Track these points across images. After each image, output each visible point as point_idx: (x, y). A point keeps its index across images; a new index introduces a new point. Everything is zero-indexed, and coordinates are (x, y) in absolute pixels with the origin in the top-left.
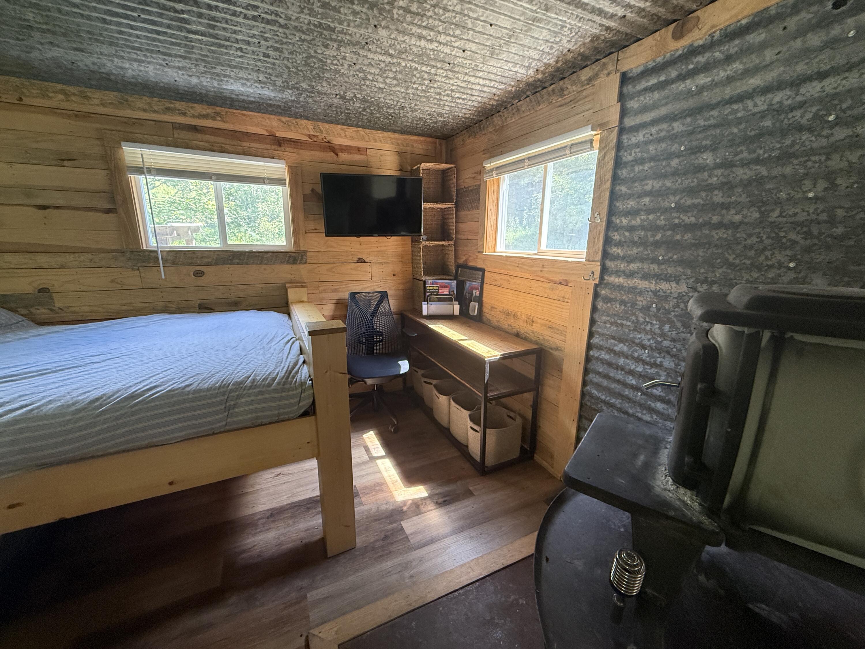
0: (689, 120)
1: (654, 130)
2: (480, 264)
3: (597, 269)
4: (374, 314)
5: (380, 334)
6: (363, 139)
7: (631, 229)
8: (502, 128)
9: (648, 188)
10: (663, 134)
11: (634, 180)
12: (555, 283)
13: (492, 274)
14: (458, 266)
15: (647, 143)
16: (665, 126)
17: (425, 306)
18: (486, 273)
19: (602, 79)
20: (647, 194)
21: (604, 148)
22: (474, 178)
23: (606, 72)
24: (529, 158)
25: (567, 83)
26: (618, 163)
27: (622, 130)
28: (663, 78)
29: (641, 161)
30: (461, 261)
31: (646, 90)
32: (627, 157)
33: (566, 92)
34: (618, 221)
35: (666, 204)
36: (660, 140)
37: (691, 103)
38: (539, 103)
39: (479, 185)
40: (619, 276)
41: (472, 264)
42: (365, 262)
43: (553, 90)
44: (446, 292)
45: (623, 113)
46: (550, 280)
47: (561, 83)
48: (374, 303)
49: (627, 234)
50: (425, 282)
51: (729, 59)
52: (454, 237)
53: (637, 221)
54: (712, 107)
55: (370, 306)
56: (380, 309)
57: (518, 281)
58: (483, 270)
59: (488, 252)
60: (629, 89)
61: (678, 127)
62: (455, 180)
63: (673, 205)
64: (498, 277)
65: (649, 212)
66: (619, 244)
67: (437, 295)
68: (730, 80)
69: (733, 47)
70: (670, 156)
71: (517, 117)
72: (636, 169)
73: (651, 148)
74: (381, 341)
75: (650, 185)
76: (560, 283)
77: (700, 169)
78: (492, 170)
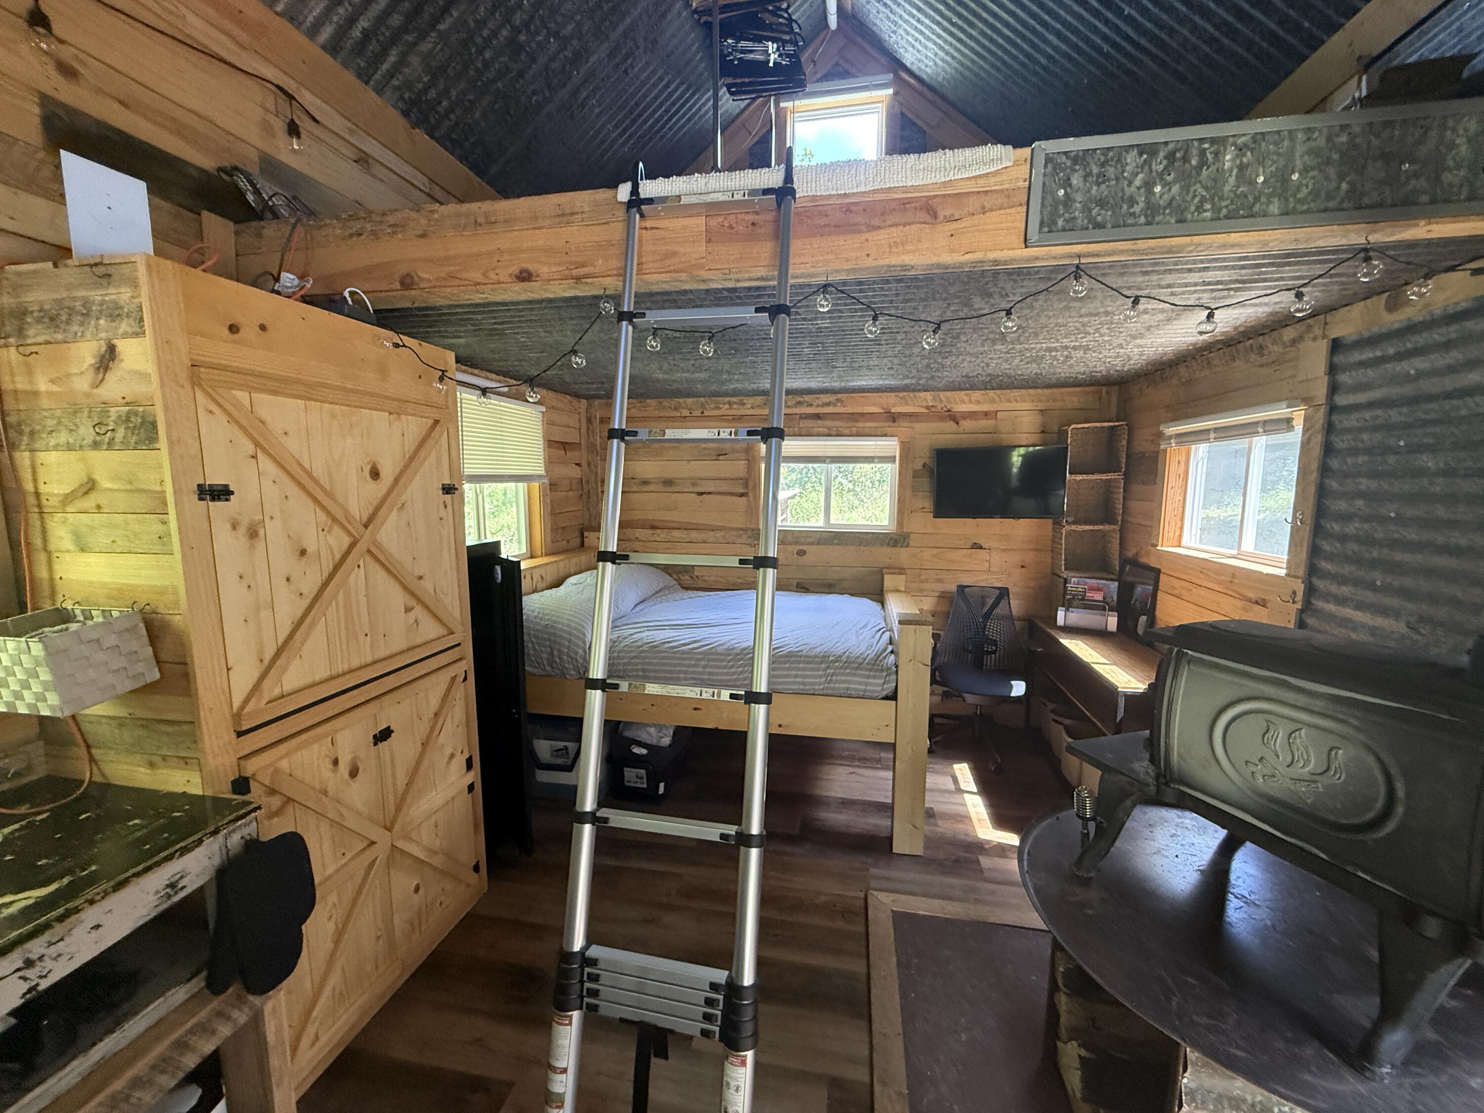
0: (1405, 410)
1: (1367, 415)
2: (1153, 562)
3: (1300, 588)
4: (987, 616)
5: (994, 643)
6: (992, 401)
7: (1344, 538)
8: (1189, 382)
9: (1363, 487)
10: (1378, 422)
11: (1346, 475)
12: (1250, 601)
13: (1170, 579)
14: (1124, 562)
15: (1360, 430)
16: (1379, 412)
17: (1061, 614)
18: (1162, 575)
19: (1307, 344)
20: (1363, 495)
21: (1308, 430)
22: (1152, 441)
23: (1311, 335)
24: (1216, 430)
25: (1266, 341)
26: (1328, 449)
27: (1333, 409)
28: (1379, 353)
29: (1353, 452)
30: (1130, 554)
31: (1362, 364)
32: (1340, 443)
33: (1265, 352)
34: (1328, 525)
35: (1383, 511)
36: (1376, 429)
37: (1407, 390)
38: (1233, 359)
39: (1158, 453)
40: (1328, 602)
41: (1143, 560)
42: (981, 548)
43: (1251, 346)
44: (1098, 596)
45: (1334, 388)
46: (1244, 596)
47: (1261, 339)
48: (990, 602)
49: (1338, 545)
50: (1066, 581)
51: (1448, 345)
52: (1120, 518)
53: (1352, 528)
54: (1431, 398)
55: (983, 604)
56: (998, 611)
57: (1202, 591)
58: (1158, 572)
59: (1166, 547)
60: (1339, 359)
61: (1395, 416)
62: (1124, 443)
63: (1393, 515)
64: (1177, 583)
65: (1366, 519)
66: (1331, 557)
67: (1083, 599)
68: (1452, 369)
69: (1453, 331)
70: (1388, 450)
71: (1206, 372)
72: (1350, 460)
73: (1365, 437)
74: (994, 652)
75: (1364, 484)
76: (1257, 603)
77: (1421, 472)
78: (1170, 437)
